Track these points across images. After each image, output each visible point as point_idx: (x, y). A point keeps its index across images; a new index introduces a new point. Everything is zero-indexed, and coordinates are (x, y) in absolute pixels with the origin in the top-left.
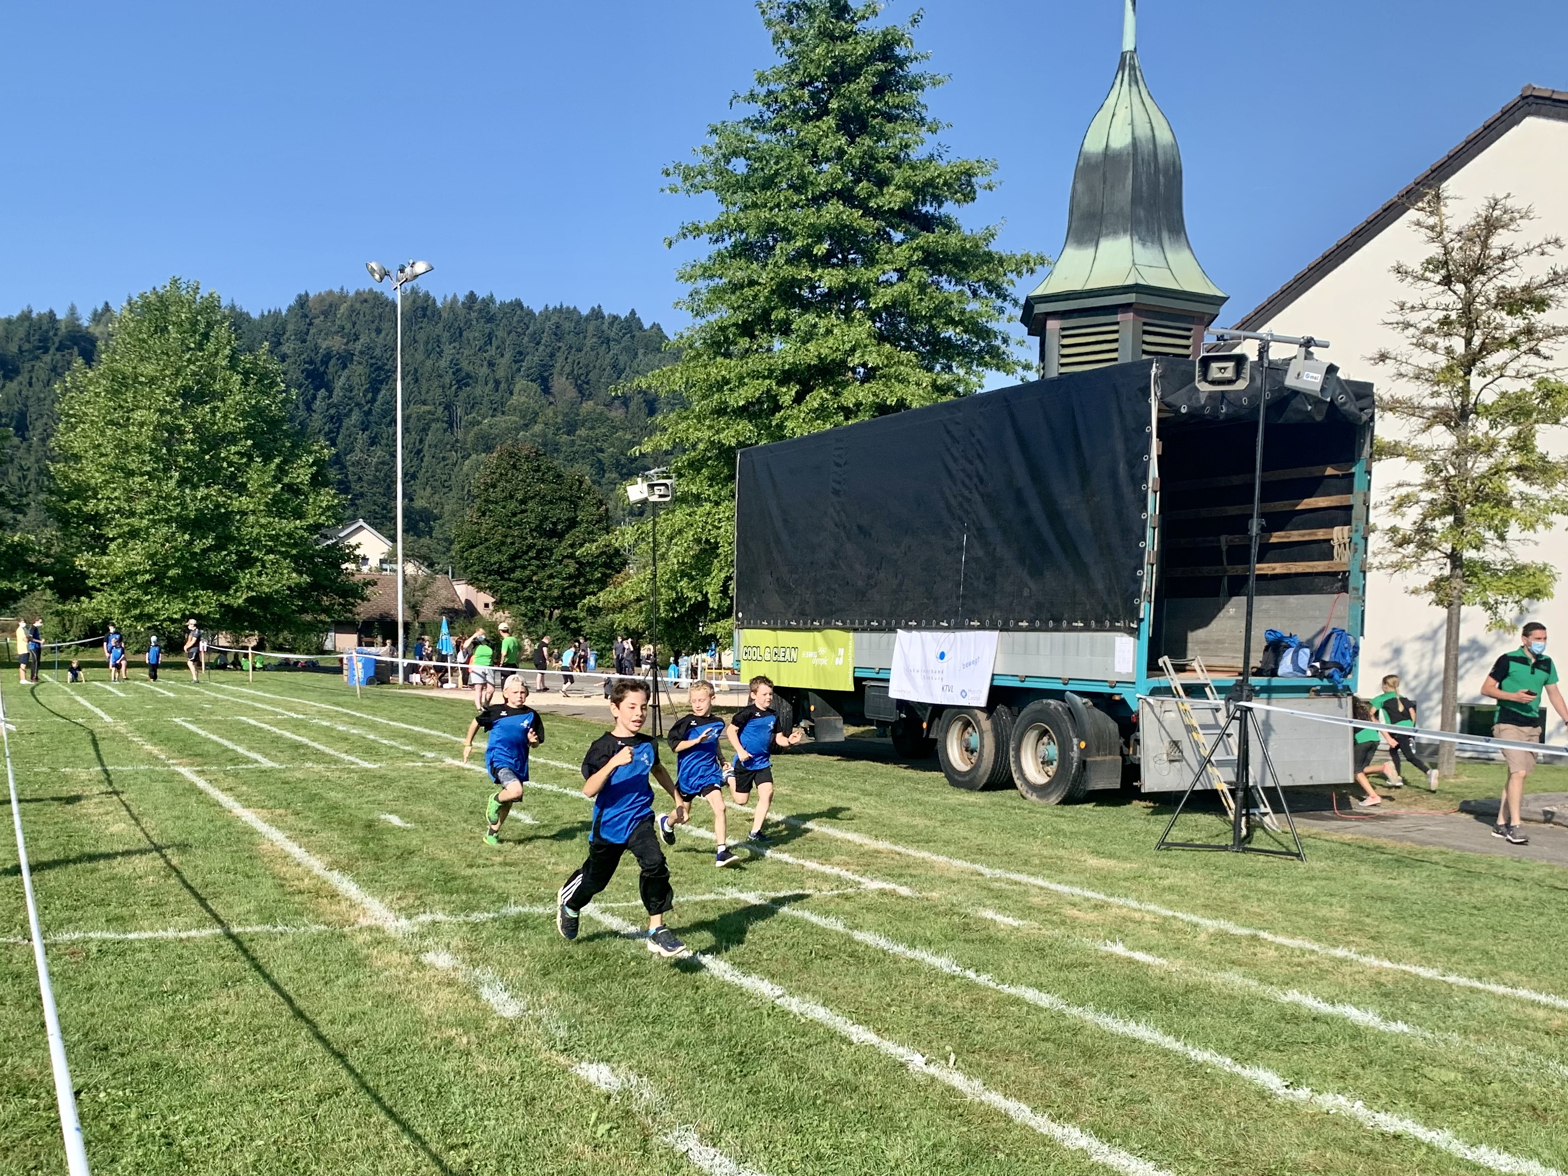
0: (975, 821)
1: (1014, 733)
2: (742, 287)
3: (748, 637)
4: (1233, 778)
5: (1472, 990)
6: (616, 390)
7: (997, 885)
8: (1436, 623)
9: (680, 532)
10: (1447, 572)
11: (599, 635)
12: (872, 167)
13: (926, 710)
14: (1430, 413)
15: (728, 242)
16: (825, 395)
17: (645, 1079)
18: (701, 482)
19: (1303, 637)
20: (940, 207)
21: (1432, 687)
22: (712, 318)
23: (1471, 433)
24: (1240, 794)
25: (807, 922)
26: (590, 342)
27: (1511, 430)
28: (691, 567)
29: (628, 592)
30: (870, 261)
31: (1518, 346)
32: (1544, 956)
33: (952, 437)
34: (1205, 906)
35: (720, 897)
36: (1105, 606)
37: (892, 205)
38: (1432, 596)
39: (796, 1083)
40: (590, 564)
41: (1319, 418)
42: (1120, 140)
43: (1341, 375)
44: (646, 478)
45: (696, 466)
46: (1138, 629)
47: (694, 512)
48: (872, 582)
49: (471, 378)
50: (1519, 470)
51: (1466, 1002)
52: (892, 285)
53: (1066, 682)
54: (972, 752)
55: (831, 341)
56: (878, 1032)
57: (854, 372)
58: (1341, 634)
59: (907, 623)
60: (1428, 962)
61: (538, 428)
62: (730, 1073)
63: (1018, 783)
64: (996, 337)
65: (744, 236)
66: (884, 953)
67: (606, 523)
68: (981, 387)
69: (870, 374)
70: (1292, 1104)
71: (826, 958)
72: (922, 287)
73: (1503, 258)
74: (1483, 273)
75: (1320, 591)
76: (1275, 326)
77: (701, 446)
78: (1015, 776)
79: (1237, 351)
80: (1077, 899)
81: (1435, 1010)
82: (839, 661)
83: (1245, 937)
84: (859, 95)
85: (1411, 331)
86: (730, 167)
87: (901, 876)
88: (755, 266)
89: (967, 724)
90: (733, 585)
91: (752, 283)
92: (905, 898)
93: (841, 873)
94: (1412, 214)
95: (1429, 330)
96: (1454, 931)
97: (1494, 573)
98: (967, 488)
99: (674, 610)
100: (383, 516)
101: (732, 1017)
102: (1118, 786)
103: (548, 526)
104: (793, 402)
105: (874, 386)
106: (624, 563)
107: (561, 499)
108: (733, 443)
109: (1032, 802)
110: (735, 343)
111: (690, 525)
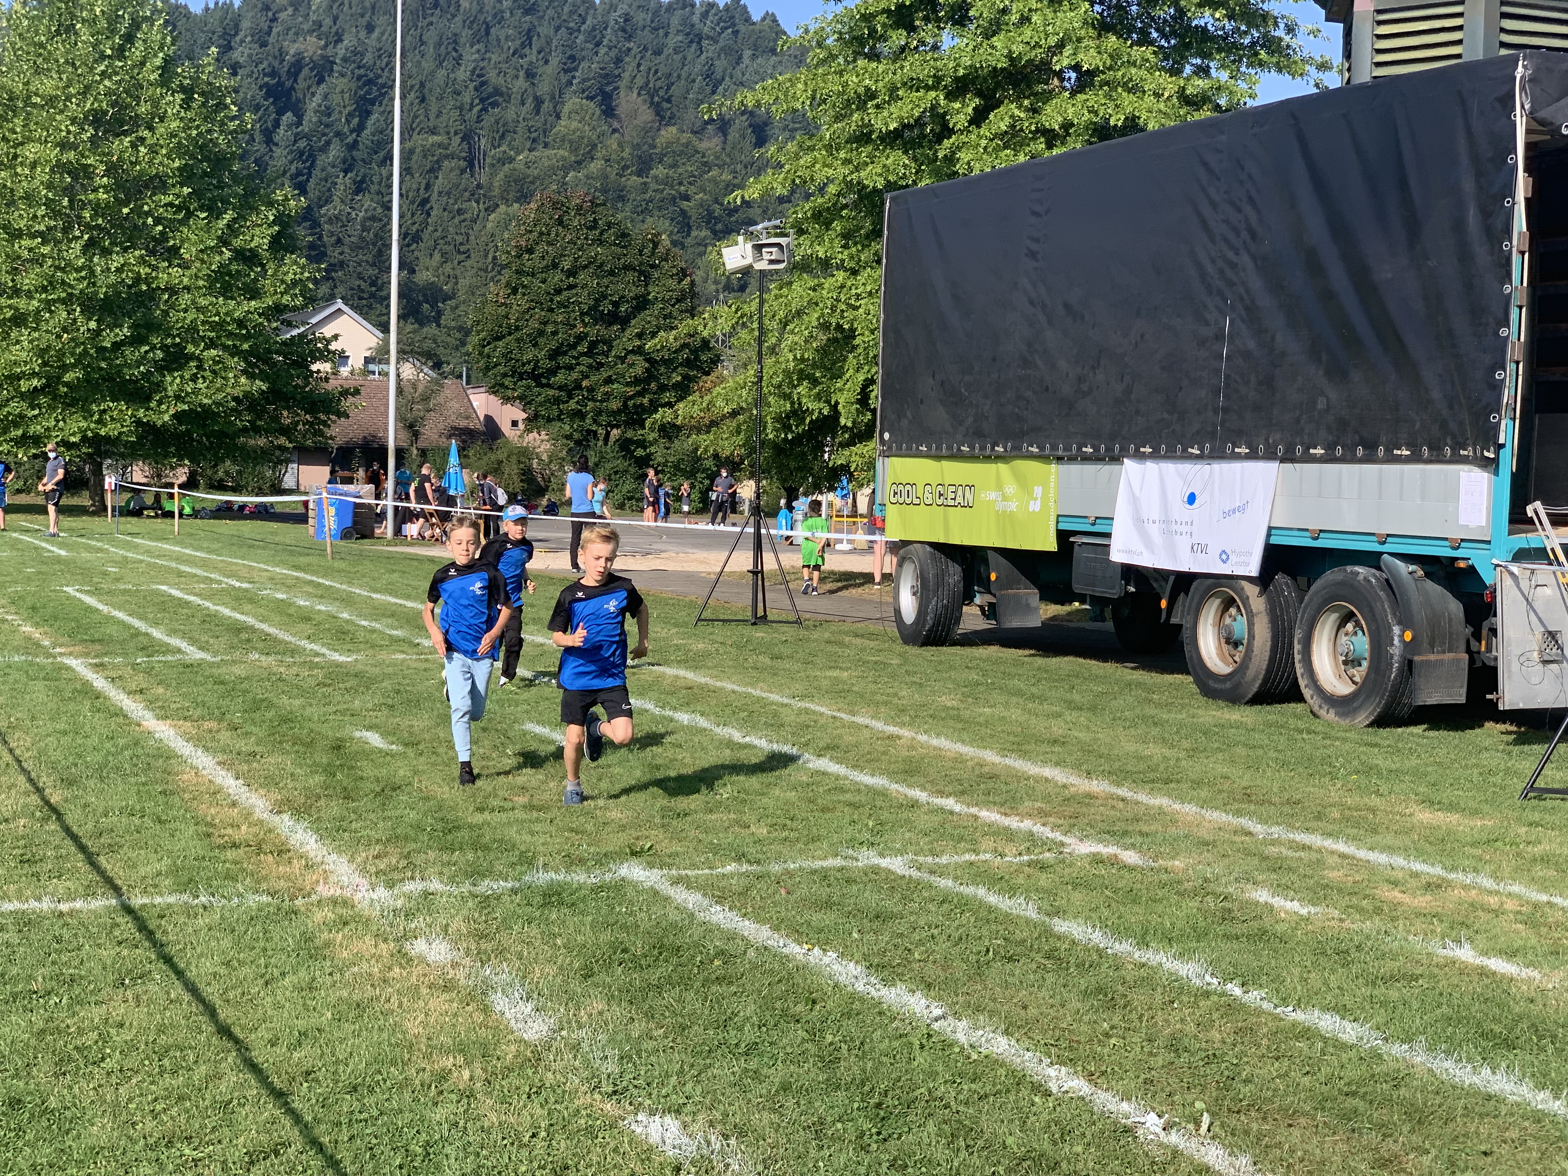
0: (1240, 750)
1: (1303, 617)
3: (898, 468)
6: (710, 111)
7: (1275, 850)
9: (799, 313)
11: (676, 467)
13: (1167, 581)
16: (1017, 112)
17: (733, 1141)
18: (831, 241)
25: (982, 903)
28: (814, 366)
29: (720, 403)
33: (1209, 170)
35: (849, 863)
36: (1444, 425)
39: (963, 1154)
40: (666, 362)
44: (750, 236)
45: (823, 217)
46: (1495, 460)
47: (820, 285)
48: (1085, 387)
49: (500, 94)
53: (1383, 539)
54: (1236, 644)
55: (1028, 33)
56: (1090, 1077)
57: (1062, 78)
59: (1137, 450)
61: (595, 166)
62: (862, 1135)
63: (1307, 693)
64: (1276, 24)
66: (1101, 953)
67: (691, 301)
68: (1253, 97)
69: (1086, 81)
71: (1010, 959)
77: (833, 189)
78: (1302, 683)
80: (1400, 875)
82: (1035, 506)
87: (1125, 833)
89: (1229, 603)
90: (876, 391)
92: (1132, 869)
93: (1035, 829)
98: (1231, 247)
99: (787, 428)
100: (373, 296)
101: (867, 1047)
102: (1462, 700)
103: (606, 307)
104: (971, 123)
105: (1092, 97)
106: (716, 361)
107: (627, 268)
108: (880, 184)
109: (1330, 725)
110: (884, 38)
111: (812, 303)
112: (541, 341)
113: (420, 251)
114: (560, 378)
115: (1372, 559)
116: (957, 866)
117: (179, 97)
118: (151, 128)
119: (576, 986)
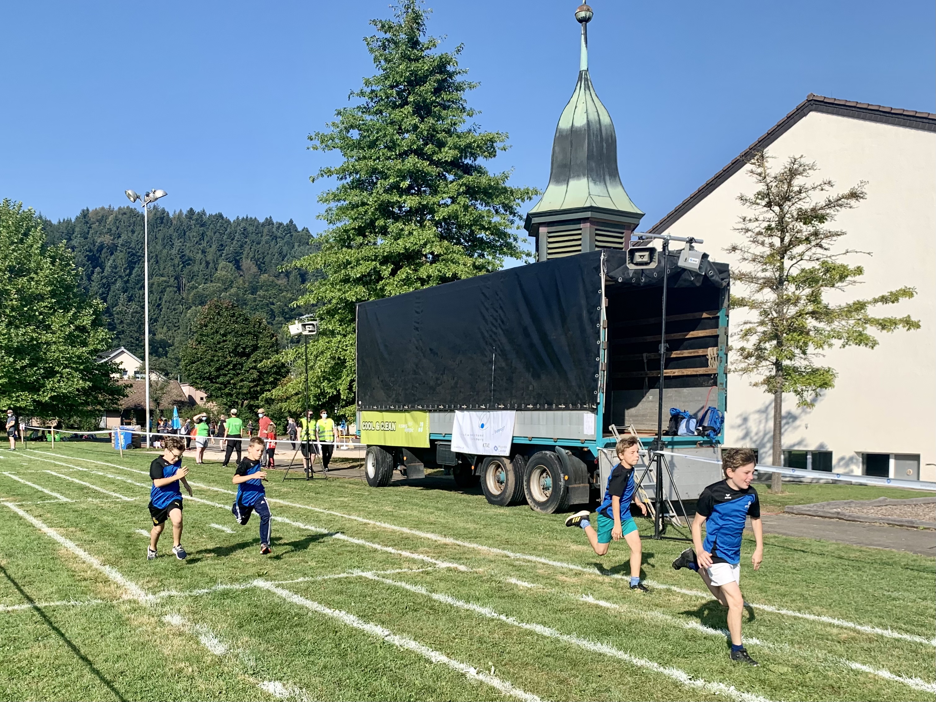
0: (504, 524)
1: (526, 471)
2: (358, 206)
3: (365, 416)
4: (654, 496)
5: (795, 618)
6: (281, 268)
7: (518, 563)
8: (767, 403)
9: (322, 353)
10: (773, 373)
12: (434, 136)
13: (474, 458)
14: (761, 281)
15: (349, 180)
16: (409, 271)
17: (304, 690)
18: (335, 323)
19: (691, 412)
20: (475, 160)
21: (766, 440)
22: (339, 225)
23: (785, 293)
24: (658, 505)
25: (404, 589)
26: (265, 238)
27: (808, 291)
28: (329, 374)
29: (290, 390)
30: (435, 192)
31: (810, 242)
32: (836, 597)
33: (485, 296)
35: (350, 575)
36: (577, 396)
37: (447, 159)
38: (766, 387)
39: (398, 689)
40: (266, 372)
41: (698, 284)
42: (580, 122)
43: (710, 259)
44: (301, 320)
45: (331, 313)
46: (597, 409)
47: (331, 341)
48: (439, 382)
49: (191, 260)
50: (813, 314)
51: (792, 625)
52: (448, 206)
53: (556, 440)
54: (501, 483)
55: (412, 239)
56: (448, 655)
57: (426, 258)
58: (714, 410)
59: (460, 407)
60: (770, 602)
61: (233, 290)
63: (529, 501)
64: (510, 237)
65: (358, 176)
66: (451, 606)
67: (276, 347)
68: (502, 266)
69: (436, 258)
70: (693, 689)
71: (416, 610)
72: (466, 208)
73: (800, 192)
74: (789, 200)
75: (701, 385)
76: (673, 230)
77: (334, 301)
78: (527, 497)
79: (650, 246)
80: (565, 570)
81: (774, 631)
82: (421, 430)
83: (664, 590)
84: (426, 93)
85: (750, 233)
86: (349, 135)
87: (460, 559)
88: (365, 193)
89: (498, 467)
90: (355, 384)
91: (364, 204)
92: (463, 573)
93: (424, 558)
94: (748, 167)
95: (760, 233)
96: (784, 583)
97: (800, 374)
98: (495, 326)
99: (319, 400)
100: (137, 345)
101: (358, 649)
102: (588, 500)
103: (240, 350)
104: (390, 275)
105: (439, 265)
106: (288, 372)
107: (248, 333)
108: (354, 299)
109: (538, 513)
110: (353, 240)
111: (327, 348)
114: (221, 379)
116: (393, 574)
117: (49, 260)
118: (36, 274)
119: (236, 631)
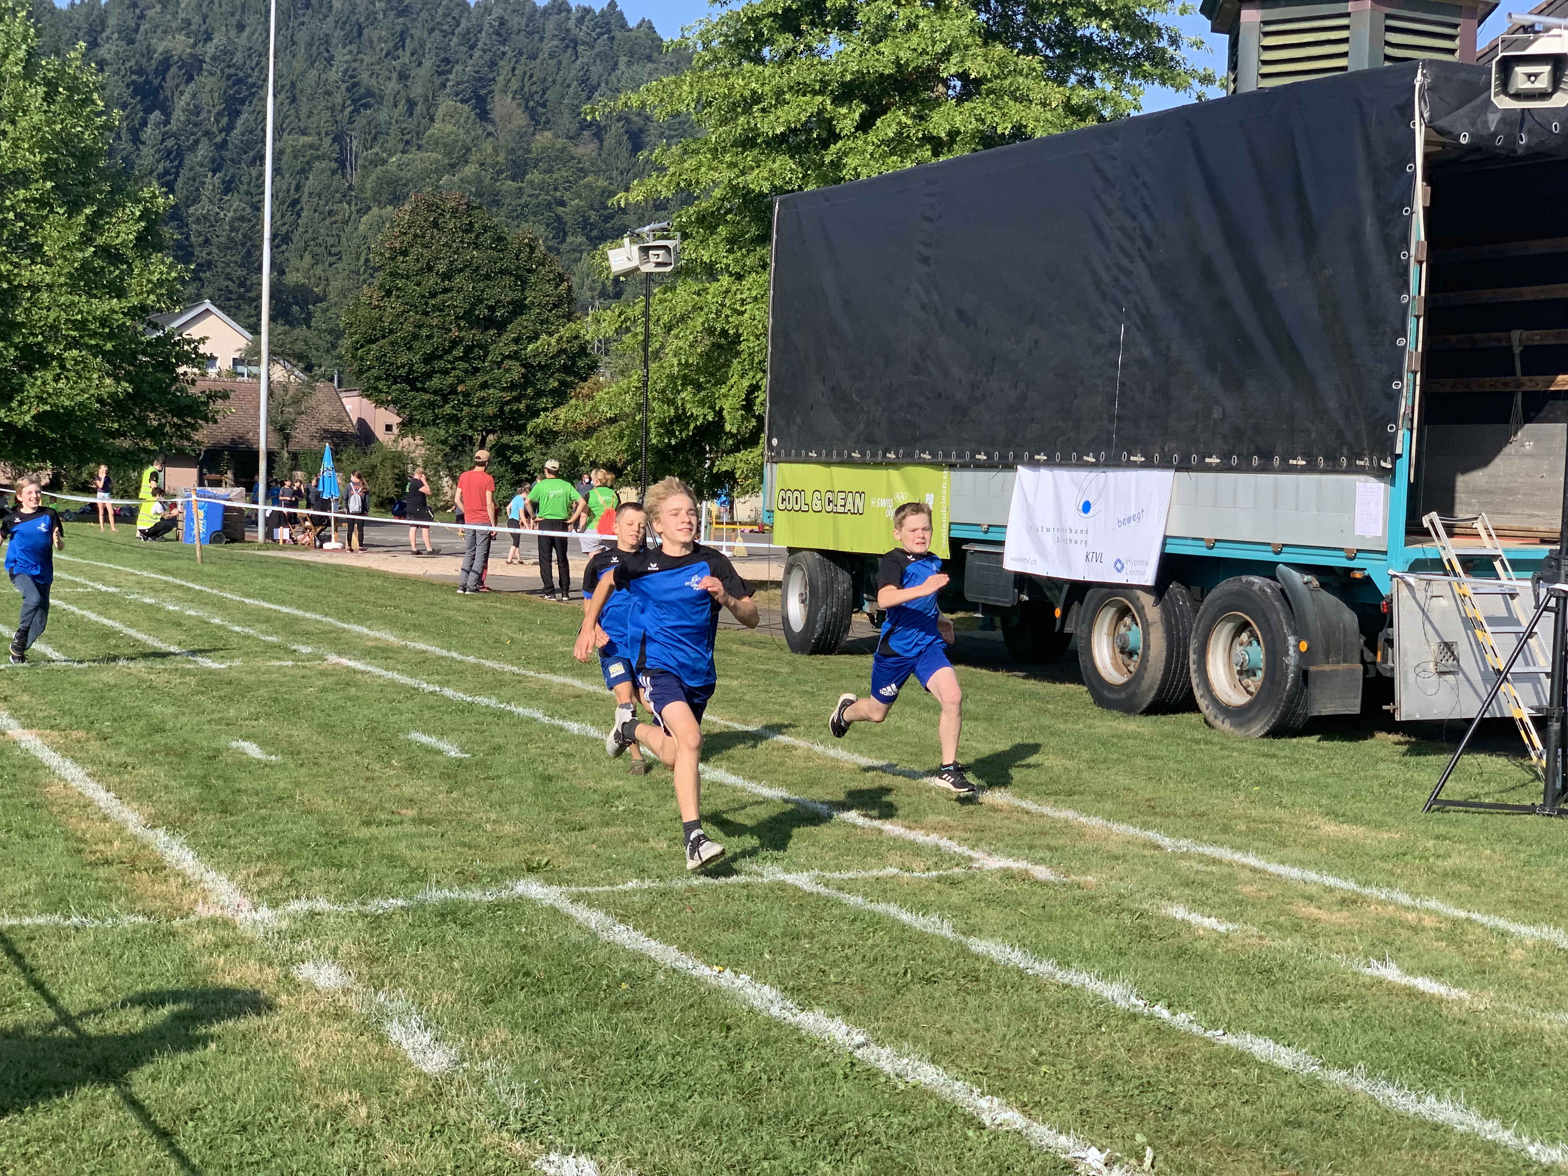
0: (1140, 762)
1: (1197, 627)
3: (787, 475)
6: (590, 111)
7: (1184, 863)
9: (683, 319)
13: (1061, 590)
16: (904, 119)
18: (716, 245)
24: (1555, 726)
25: (895, 921)
26: (548, 46)
28: (699, 372)
33: (1104, 177)
34: (1515, 903)
36: (1340, 435)
40: (542, 368)
44: (636, 238)
45: (708, 222)
46: (1392, 471)
47: (705, 290)
48: (978, 394)
49: (373, 95)
53: (1278, 549)
54: (1130, 654)
55: (915, 40)
56: (1023, 1108)
57: (947, 87)
59: (1031, 457)
61: (469, 170)
64: (1161, 36)
66: (1021, 973)
67: (568, 307)
68: (1137, 107)
69: (972, 89)
78: (1197, 693)
80: (1314, 890)
87: (1033, 847)
89: (1124, 612)
92: (1044, 884)
93: (941, 843)
98: (1128, 256)
100: (241, 297)
101: (788, 1078)
102: (1357, 710)
103: (482, 312)
104: (857, 128)
105: (979, 105)
106: (593, 367)
107: (502, 272)
108: (766, 188)
109: (1223, 734)
110: (771, 42)
111: (698, 308)
112: (416, 344)
113: (290, 252)
114: (436, 382)
115: (1267, 569)
116: (866, 882)
117: (41, 90)
118: (13, 122)
119: (477, 1013)
